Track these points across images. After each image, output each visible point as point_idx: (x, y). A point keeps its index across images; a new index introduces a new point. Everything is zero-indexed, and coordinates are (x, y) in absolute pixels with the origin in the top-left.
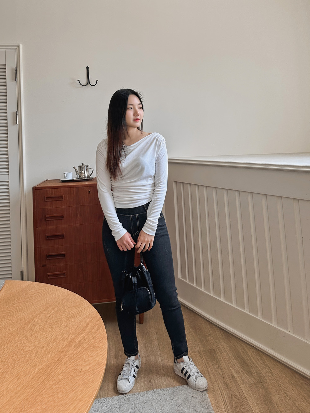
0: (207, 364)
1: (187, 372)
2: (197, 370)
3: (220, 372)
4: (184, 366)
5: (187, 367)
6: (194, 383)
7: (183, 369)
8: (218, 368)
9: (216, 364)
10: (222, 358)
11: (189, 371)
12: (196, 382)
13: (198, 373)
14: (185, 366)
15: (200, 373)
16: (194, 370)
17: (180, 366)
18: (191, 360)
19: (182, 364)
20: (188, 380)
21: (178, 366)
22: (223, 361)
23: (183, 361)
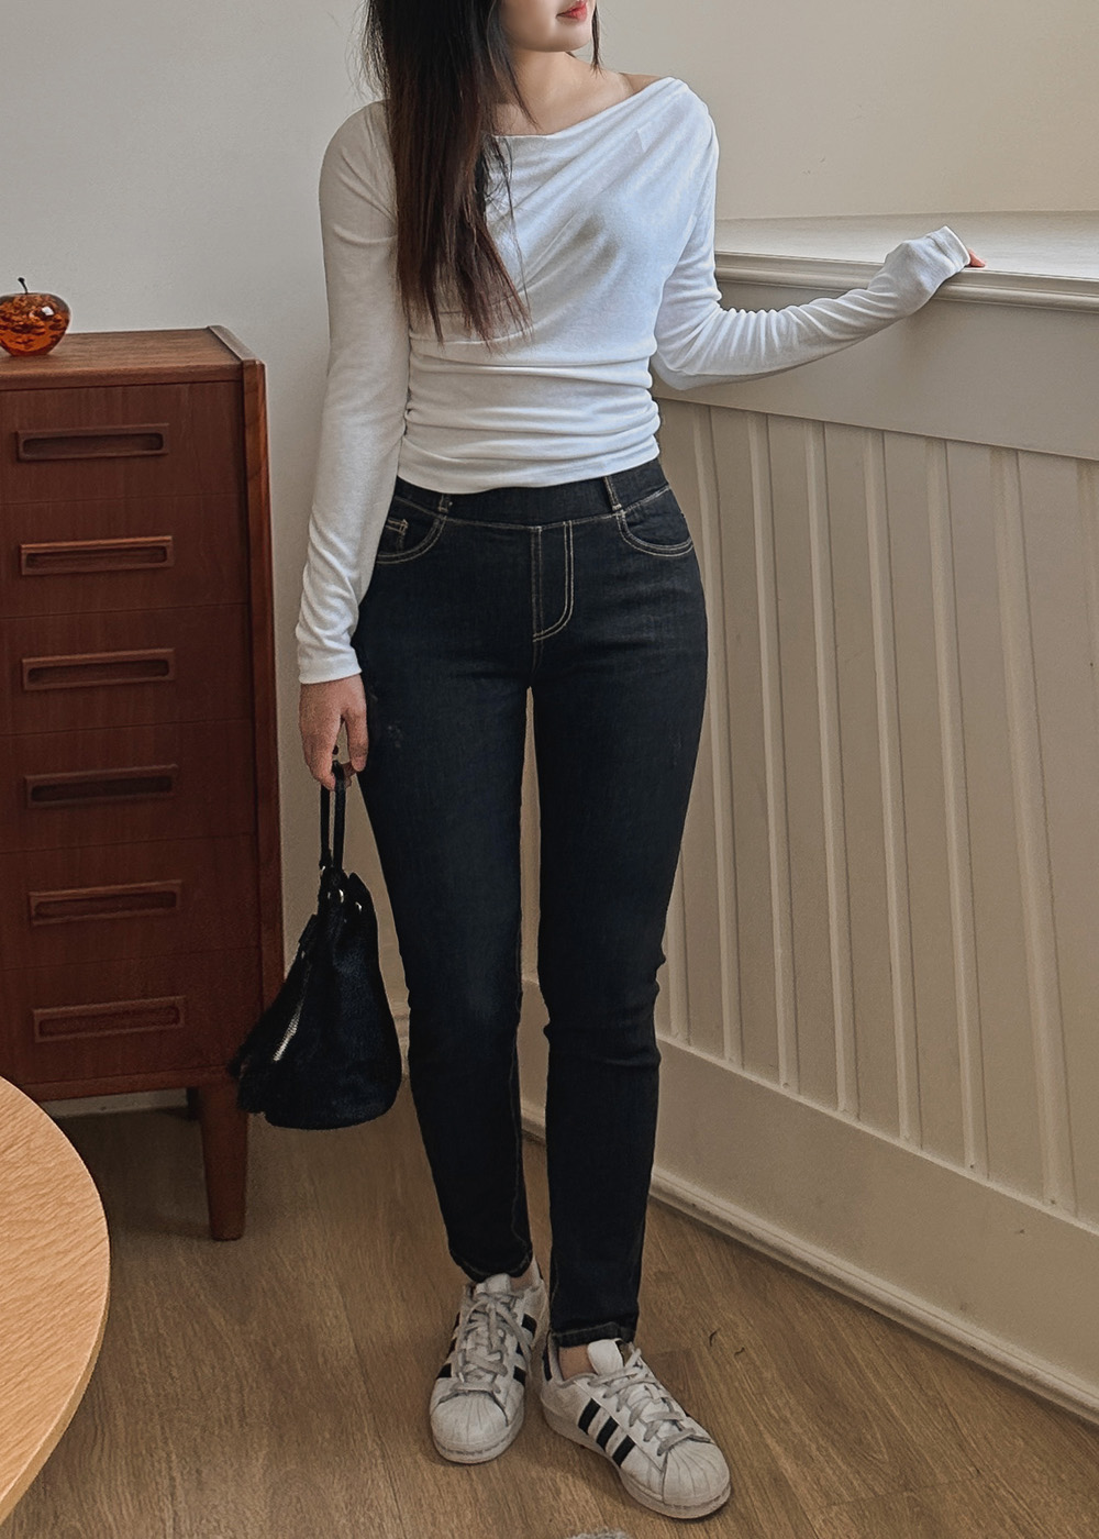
1: (611, 1426)
2: (671, 1410)
4: (598, 1395)
5: (614, 1400)
6: (656, 1477)
7: (592, 1409)
11: (622, 1418)
12: (663, 1471)
13: (674, 1422)
14: (601, 1392)
15: (687, 1423)
16: (651, 1410)
17: (574, 1396)
18: (636, 1356)
19: (581, 1385)
20: (619, 1465)
21: (564, 1394)
23: (590, 1369)
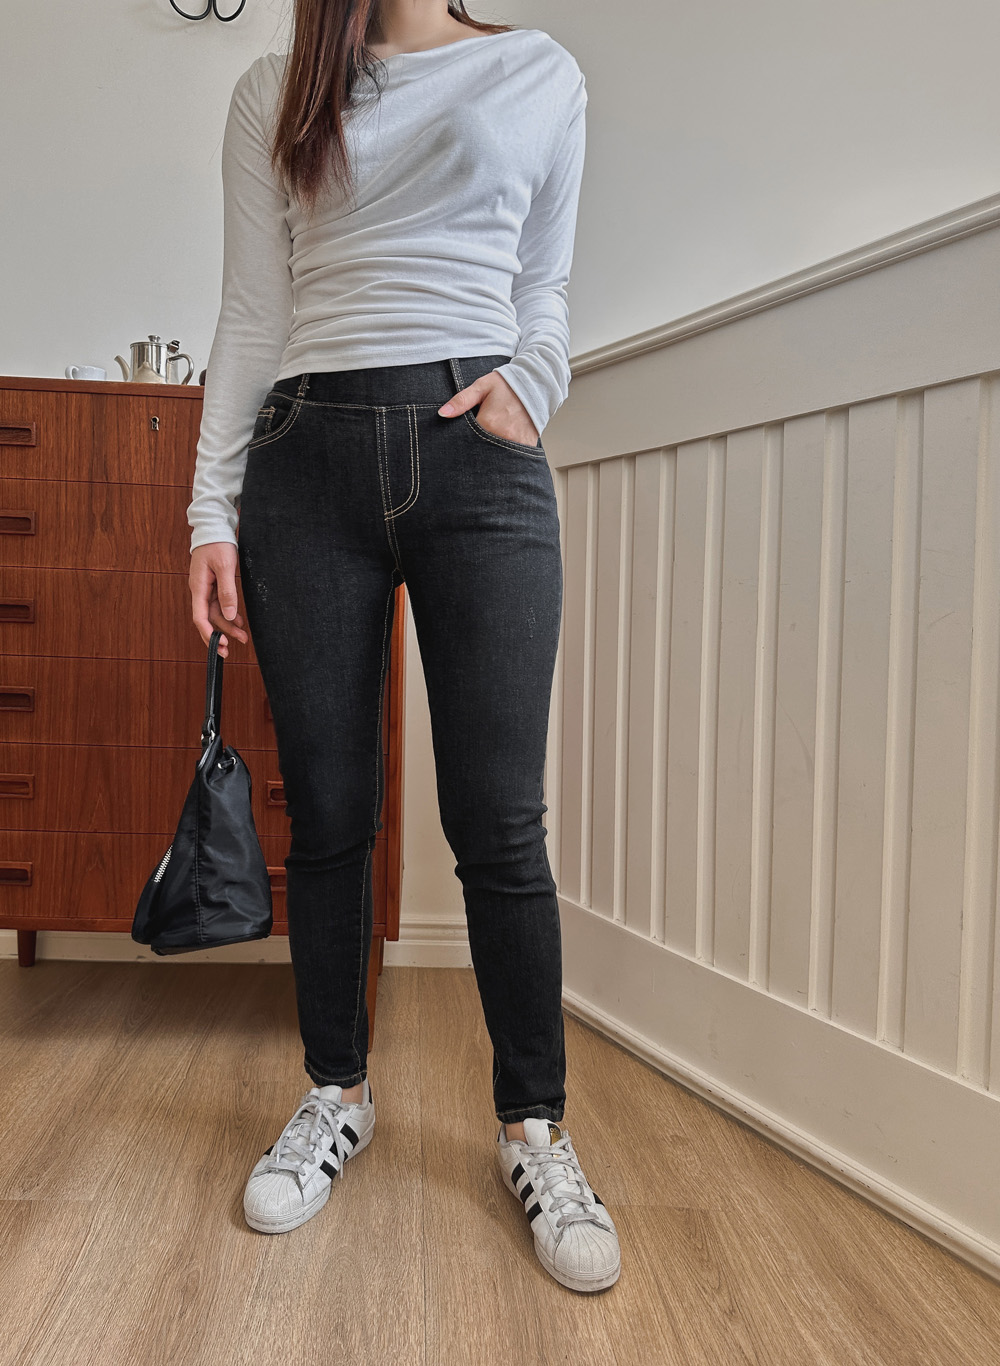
0: (664, 1281)
1: (529, 1190)
2: (582, 1194)
3: (743, 1343)
4: (525, 1162)
5: (535, 1170)
7: (520, 1172)
8: (731, 1313)
9: (719, 1290)
10: (747, 1263)
11: (538, 1185)
13: (582, 1205)
14: (528, 1160)
16: (564, 1188)
17: (510, 1156)
19: (515, 1148)
22: (754, 1280)
23: (522, 1139)
